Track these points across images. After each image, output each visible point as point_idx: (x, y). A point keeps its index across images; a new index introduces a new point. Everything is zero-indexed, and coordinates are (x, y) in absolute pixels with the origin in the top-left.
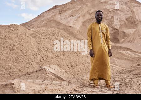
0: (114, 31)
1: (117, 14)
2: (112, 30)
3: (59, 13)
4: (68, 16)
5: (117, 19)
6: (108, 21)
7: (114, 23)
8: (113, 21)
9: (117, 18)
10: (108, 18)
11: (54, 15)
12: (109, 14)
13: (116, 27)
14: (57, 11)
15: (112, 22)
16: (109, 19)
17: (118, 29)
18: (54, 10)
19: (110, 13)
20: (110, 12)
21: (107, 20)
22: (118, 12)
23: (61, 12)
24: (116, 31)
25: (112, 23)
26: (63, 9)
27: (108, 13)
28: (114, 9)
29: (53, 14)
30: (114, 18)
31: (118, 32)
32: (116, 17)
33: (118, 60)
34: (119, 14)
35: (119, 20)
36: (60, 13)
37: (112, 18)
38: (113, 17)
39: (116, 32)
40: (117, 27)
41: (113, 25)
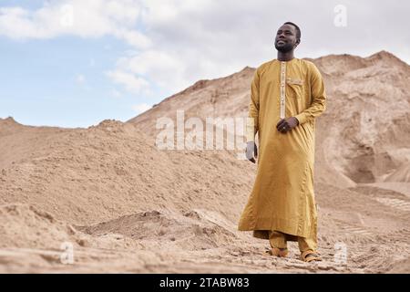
0: (359, 152)
1: (369, 107)
2: (354, 150)
3: (211, 101)
4: (234, 109)
5: (370, 120)
6: (345, 124)
7: (359, 131)
8: (359, 126)
9: (368, 117)
10: (343, 117)
11: (198, 106)
12: (347, 107)
13: (364, 142)
14: (204, 94)
15: (356, 128)
16: (346, 120)
17: (372, 145)
18: (196, 92)
19: (349, 103)
20: (350, 100)
21: (341, 121)
22: (372, 100)
23: (216, 98)
24: (367, 151)
25: (355, 131)
26: (221, 91)
27: (344, 104)
28: (361, 94)
29: (194, 103)
30: (359, 118)
31: (372, 154)
32: (365, 115)
33: (369, 218)
34: (374, 105)
35: (374, 122)
36: (214, 99)
37: (354, 117)
38: (356, 115)
39: (366, 155)
40: (370, 141)
41: (358, 136)
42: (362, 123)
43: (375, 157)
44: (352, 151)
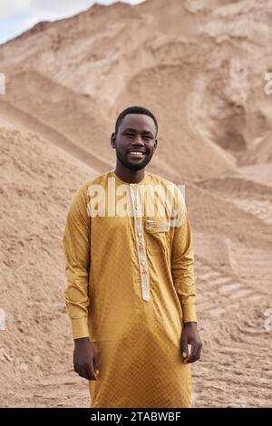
0: (228, 112)
1: (241, 53)
2: (223, 109)
3: (52, 48)
4: (80, 58)
5: (242, 70)
6: (211, 76)
7: (229, 84)
8: (228, 78)
9: (239, 66)
10: (210, 66)
11: (36, 56)
12: (215, 54)
13: (235, 98)
14: (44, 39)
15: (225, 81)
16: (213, 70)
17: (243, 103)
18: (34, 37)
19: (217, 48)
20: (219, 45)
21: (208, 71)
22: (244, 45)
23: (58, 44)
24: (238, 111)
25: (223, 85)
26: (64, 34)
27: (211, 50)
28: (232, 37)
29: (33, 51)
30: (229, 68)
31: (243, 113)
32: (236, 64)
34: (246, 52)
35: (246, 73)
36: (56, 46)
37: (223, 67)
38: (226, 63)
39: (236, 114)
40: (241, 98)
41: (228, 91)
42: (233, 74)
43: (247, 117)
44: (219, 111)
